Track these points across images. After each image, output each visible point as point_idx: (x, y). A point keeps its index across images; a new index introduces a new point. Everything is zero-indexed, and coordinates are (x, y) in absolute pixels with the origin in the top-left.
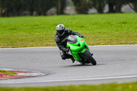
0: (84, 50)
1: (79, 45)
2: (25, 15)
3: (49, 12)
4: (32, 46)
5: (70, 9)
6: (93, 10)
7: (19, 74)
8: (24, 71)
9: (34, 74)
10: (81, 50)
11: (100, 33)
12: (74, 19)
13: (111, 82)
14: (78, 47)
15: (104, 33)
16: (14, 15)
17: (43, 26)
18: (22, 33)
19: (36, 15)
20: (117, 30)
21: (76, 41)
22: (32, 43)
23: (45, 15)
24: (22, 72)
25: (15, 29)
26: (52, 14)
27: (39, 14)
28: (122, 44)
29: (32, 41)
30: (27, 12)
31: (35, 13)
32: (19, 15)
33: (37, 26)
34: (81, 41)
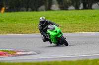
0: (60, 35)
1: (56, 32)
2: (23, 11)
3: (40, 8)
4: (28, 33)
5: (55, 6)
6: (72, 7)
7: (18, 53)
8: (22, 50)
9: (29, 53)
10: (58, 35)
11: (77, 23)
12: (58, 13)
13: (84, 58)
14: (56, 33)
15: (80, 24)
16: (15, 11)
17: (35, 19)
18: (20, 24)
19: (30, 11)
20: (89, 22)
21: (54, 29)
22: (27, 31)
23: (37, 11)
24: (20, 52)
25: (15, 21)
26: (42, 10)
27: (33, 10)
28: (92, 31)
29: (28, 29)
30: (24, 9)
31: (29, 9)
32: (18, 10)
33: (31, 18)
34: (58, 29)
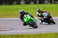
17: (11, 9)
18: (2, 12)
19: (8, 5)
22: (6, 16)
23: (12, 4)
27: (9, 4)
30: (4, 3)
31: (7, 4)
